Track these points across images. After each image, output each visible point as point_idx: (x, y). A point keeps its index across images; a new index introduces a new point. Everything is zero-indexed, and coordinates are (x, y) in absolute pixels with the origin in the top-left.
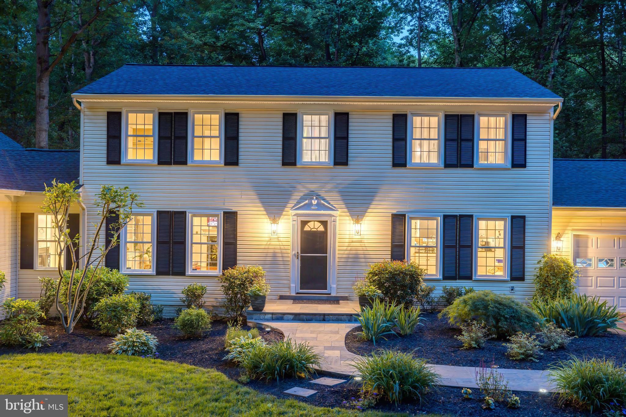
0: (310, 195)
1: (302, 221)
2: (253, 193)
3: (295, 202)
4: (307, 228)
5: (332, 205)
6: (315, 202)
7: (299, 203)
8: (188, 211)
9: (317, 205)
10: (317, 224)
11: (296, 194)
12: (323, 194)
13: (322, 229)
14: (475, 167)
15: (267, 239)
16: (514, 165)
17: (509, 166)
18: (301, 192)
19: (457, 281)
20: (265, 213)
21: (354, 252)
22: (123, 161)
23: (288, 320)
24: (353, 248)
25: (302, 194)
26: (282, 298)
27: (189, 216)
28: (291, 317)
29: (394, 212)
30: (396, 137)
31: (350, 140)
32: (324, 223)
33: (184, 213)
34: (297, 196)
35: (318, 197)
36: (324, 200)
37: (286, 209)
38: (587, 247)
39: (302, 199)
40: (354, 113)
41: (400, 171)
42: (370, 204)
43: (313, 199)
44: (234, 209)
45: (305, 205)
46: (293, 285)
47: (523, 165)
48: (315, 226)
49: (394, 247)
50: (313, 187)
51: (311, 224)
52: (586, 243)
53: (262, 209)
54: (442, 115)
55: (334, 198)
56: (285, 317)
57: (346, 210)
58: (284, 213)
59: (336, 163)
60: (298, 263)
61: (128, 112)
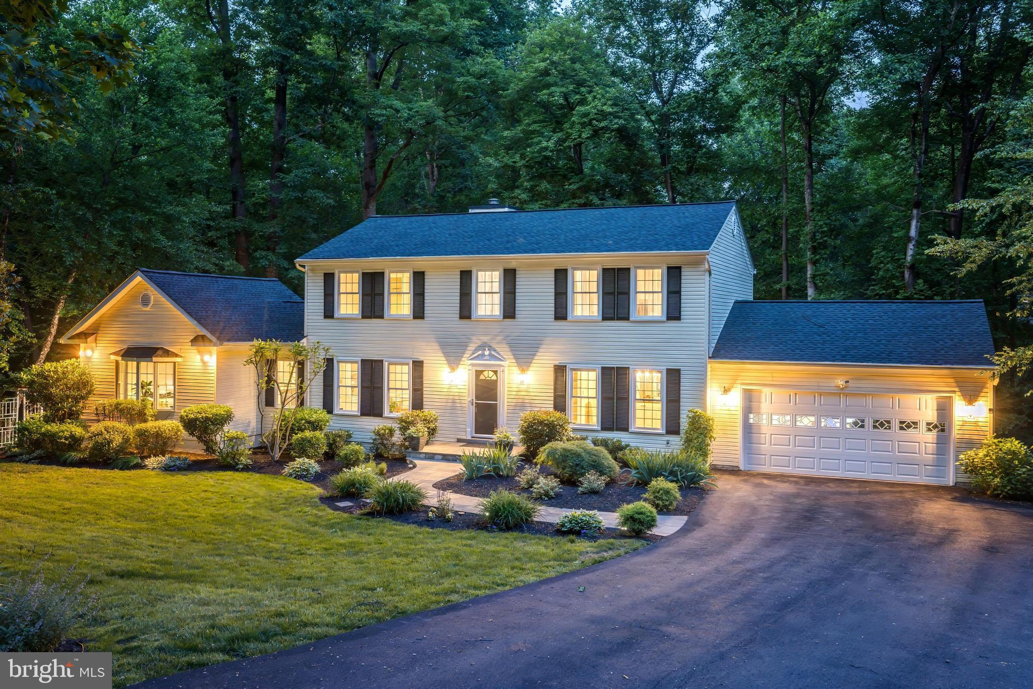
0: (482, 347)
1: (476, 371)
2: (436, 344)
3: (470, 352)
4: (482, 377)
5: (502, 356)
6: (487, 353)
7: (473, 353)
8: (385, 360)
9: (490, 355)
10: (491, 374)
11: (472, 345)
12: (494, 346)
13: (494, 378)
14: (631, 319)
15: (447, 386)
16: (669, 318)
17: (665, 319)
18: (476, 343)
19: (615, 432)
20: (446, 362)
21: (520, 401)
22: (336, 316)
23: (438, 460)
24: (521, 397)
25: (476, 345)
26: (459, 440)
27: (386, 364)
28: (440, 457)
29: (557, 363)
30: (559, 291)
31: (517, 294)
32: (495, 372)
33: (382, 361)
34: (472, 347)
35: (491, 348)
36: (495, 350)
37: (463, 359)
38: (760, 402)
39: (476, 350)
40: (520, 269)
41: (561, 323)
42: (535, 355)
43: (485, 350)
44: (421, 359)
45: (479, 355)
46: (469, 430)
47: (678, 318)
48: (489, 375)
49: (556, 397)
50: (485, 339)
51: (486, 373)
52: (760, 397)
53: (444, 359)
54: (600, 268)
55: (504, 350)
56: (436, 457)
57: (514, 361)
58: (462, 363)
59: (505, 317)
60: (473, 410)
61: (340, 272)
